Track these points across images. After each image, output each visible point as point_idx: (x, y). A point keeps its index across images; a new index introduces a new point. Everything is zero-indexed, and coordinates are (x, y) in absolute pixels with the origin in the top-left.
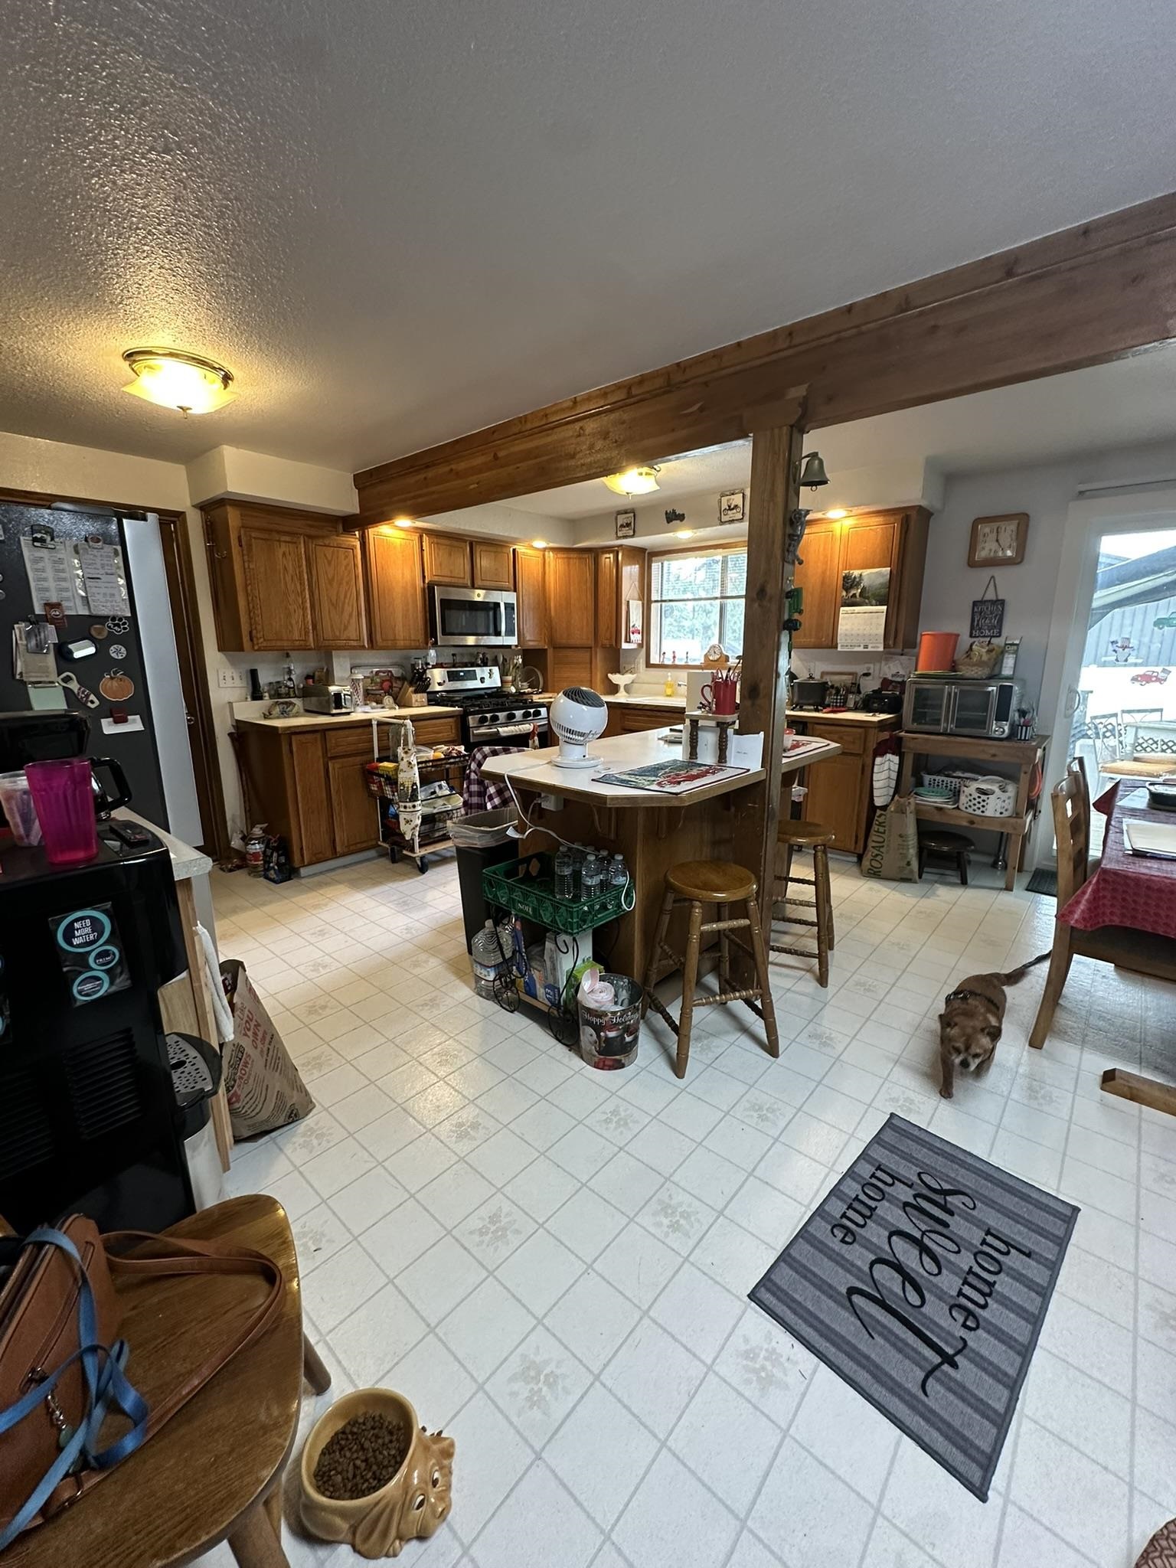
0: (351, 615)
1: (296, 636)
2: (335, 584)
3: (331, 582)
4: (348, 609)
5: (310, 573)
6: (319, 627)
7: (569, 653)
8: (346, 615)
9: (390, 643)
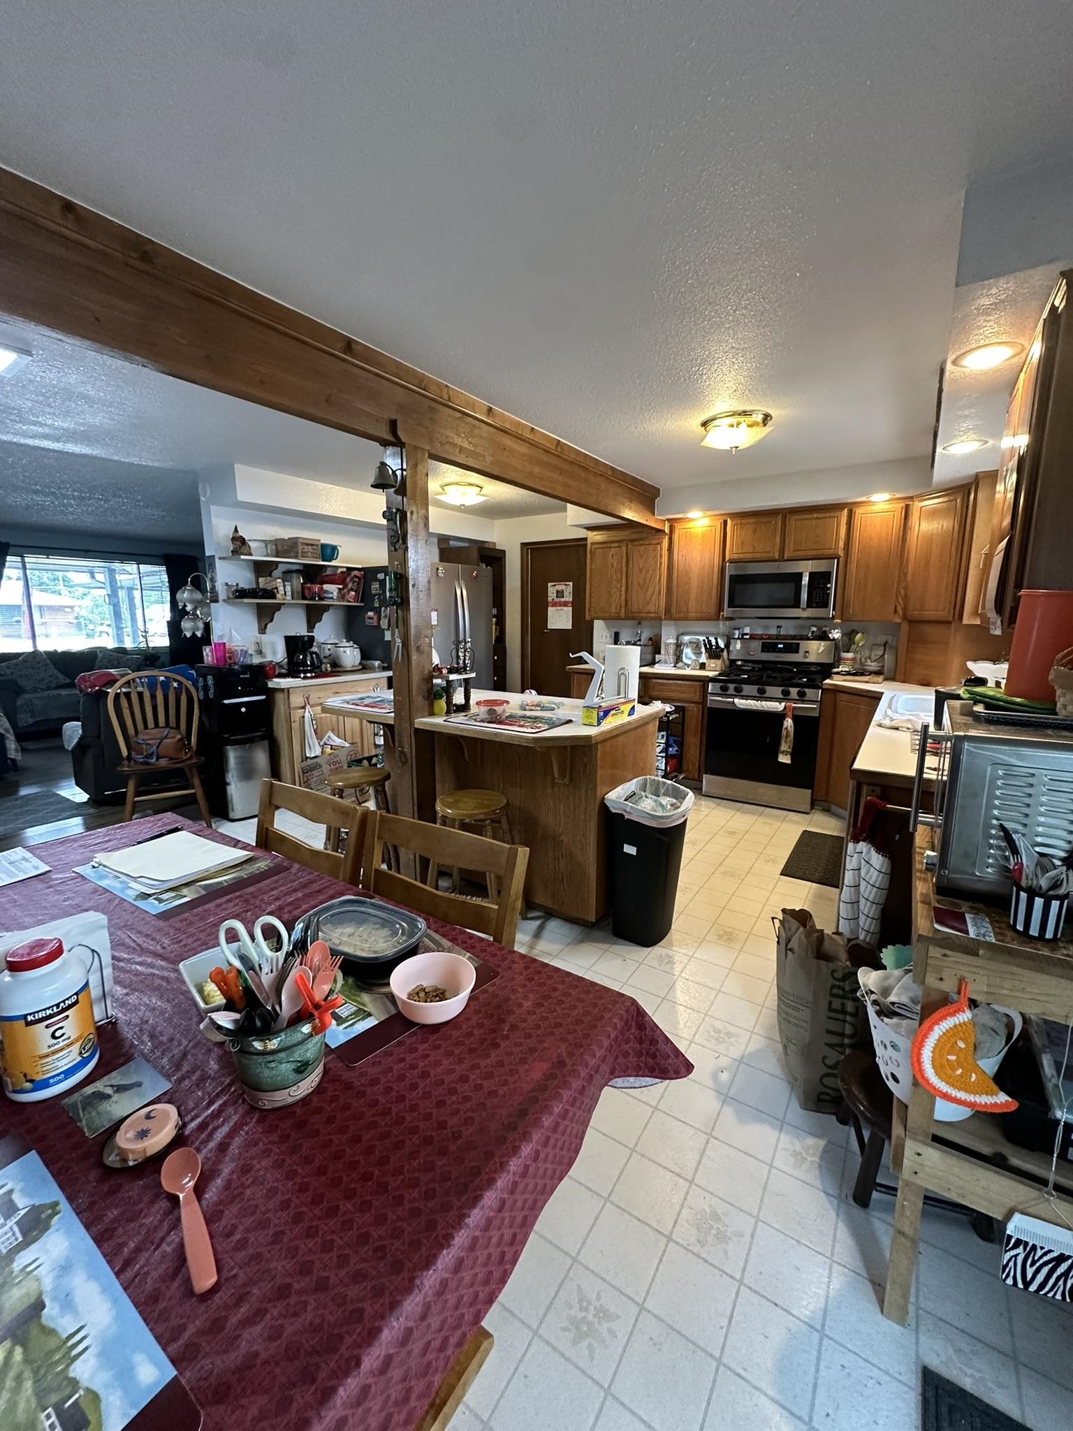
0: (653, 594)
1: (613, 610)
2: (644, 572)
3: (641, 571)
4: (651, 590)
5: (627, 566)
6: (629, 603)
7: (927, 629)
8: (649, 593)
9: (682, 615)
